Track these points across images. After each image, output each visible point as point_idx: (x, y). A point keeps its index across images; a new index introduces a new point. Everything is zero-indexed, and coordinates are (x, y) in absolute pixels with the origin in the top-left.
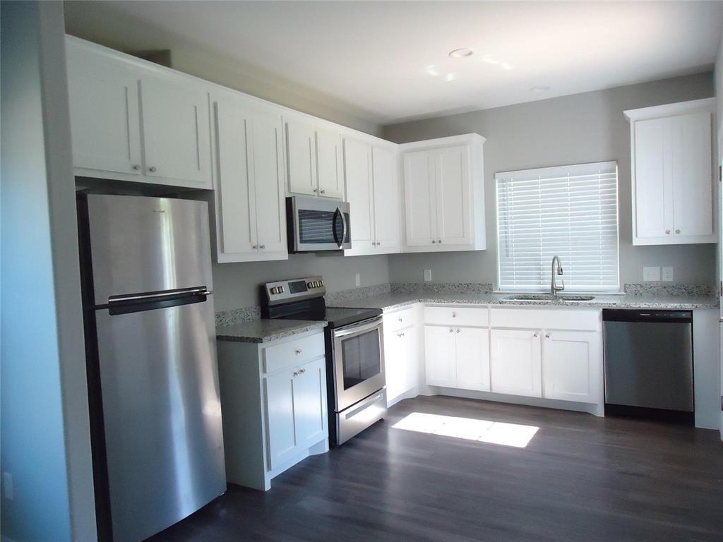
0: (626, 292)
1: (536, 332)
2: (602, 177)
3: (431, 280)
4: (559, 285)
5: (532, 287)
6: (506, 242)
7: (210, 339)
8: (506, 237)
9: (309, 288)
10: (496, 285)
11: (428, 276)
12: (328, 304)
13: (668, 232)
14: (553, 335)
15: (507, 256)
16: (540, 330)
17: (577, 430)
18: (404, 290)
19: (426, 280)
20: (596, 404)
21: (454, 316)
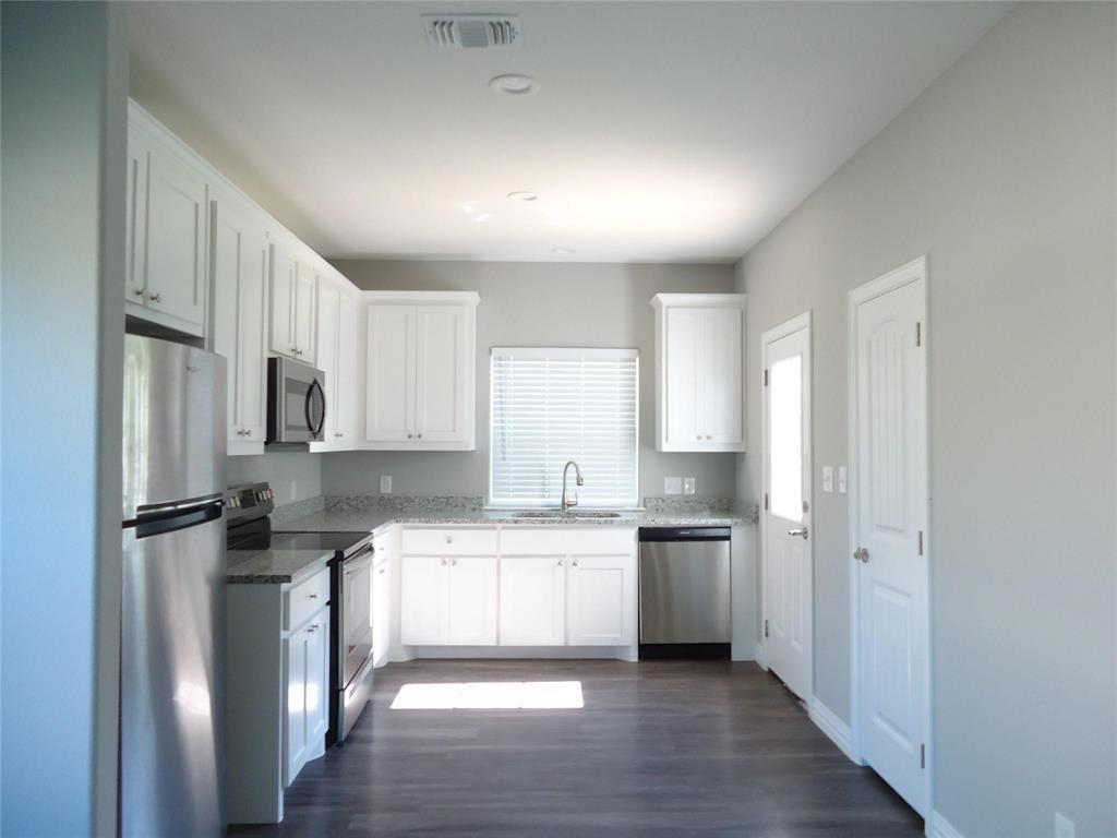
0: (645, 506)
1: (560, 560)
2: (621, 367)
3: (390, 491)
4: (570, 499)
5: (534, 502)
6: (503, 440)
7: (209, 580)
8: (503, 434)
9: (259, 500)
10: (487, 499)
11: (387, 486)
12: (275, 525)
13: (699, 438)
14: (582, 563)
15: (504, 459)
16: (564, 556)
17: (621, 679)
18: (345, 507)
19: (382, 491)
20: (629, 647)
21: (449, 542)
